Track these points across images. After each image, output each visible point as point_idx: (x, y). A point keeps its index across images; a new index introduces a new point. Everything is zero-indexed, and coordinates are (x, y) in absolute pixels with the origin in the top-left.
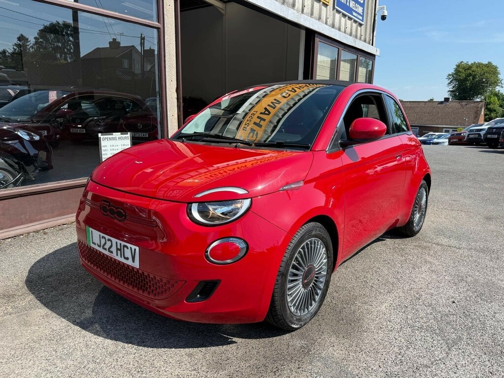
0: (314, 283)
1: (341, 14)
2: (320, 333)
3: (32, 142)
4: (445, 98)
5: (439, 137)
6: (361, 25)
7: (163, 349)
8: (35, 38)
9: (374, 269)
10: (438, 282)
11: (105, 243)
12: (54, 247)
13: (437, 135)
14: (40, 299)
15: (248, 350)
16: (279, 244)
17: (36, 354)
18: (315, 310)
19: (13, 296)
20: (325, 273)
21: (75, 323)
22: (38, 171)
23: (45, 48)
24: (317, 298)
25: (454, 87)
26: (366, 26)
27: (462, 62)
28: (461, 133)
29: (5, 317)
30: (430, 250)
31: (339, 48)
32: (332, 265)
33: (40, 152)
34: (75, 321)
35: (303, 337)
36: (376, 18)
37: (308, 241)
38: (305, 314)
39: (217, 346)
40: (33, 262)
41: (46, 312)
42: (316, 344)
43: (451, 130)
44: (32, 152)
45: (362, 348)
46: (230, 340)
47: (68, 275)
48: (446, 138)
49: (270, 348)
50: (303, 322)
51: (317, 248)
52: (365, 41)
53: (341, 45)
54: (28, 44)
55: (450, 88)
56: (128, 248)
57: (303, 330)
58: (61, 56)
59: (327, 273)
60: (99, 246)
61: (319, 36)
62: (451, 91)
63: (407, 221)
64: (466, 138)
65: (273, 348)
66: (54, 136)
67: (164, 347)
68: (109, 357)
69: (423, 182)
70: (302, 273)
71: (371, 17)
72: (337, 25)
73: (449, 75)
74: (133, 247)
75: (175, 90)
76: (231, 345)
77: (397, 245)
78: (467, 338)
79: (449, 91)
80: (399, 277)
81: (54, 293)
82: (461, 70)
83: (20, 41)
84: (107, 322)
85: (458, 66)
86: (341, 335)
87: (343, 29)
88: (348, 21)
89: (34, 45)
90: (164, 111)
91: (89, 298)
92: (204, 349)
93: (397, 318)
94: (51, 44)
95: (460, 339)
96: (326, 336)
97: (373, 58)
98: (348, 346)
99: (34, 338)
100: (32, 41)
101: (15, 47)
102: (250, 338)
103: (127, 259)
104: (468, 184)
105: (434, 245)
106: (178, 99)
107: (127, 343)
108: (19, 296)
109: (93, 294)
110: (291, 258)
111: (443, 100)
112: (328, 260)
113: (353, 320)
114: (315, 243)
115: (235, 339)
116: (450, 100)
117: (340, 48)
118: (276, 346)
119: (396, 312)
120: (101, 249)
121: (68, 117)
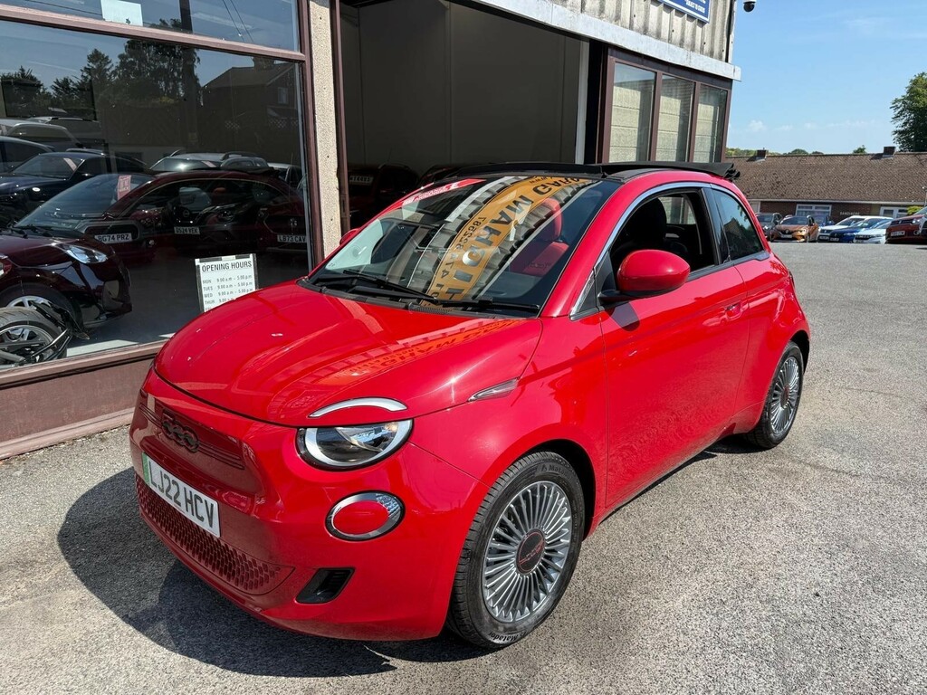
0: (543, 562)
1: (662, 6)
2: (550, 654)
3: (93, 265)
4: (886, 148)
5: (871, 225)
6: (702, 23)
7: (264, 677)
8: (121, 57)
9: (681, 519)
10: (798, 550)
11: (169, 488)
12: (115, 466)
13: (867, 222)
14: (77, 569)
15: (412, 685)
16: (462, 505)
17: (52, 678)
18: (546, 610)
19: (32, 563)
20: (568, 541)
21: (127, 619)
22: (105, 317)
23: (138, 73)
24: (550, 587)
25: (905, 124)
26: (714, 23)
27: (923, 74)
28: (912, 220)
29: (13, 605)
30: (797, 479)
31: (656, 73)
32: (584, 524)
33: (107, 283)
34: (127, 616)
35: (517, 661)
36: (735, 8)
37: (527, 489)
38: (524, 617)
39: (360, 674)
40: (76, 495)
41: (81, 595)
42: (538, 676)
43: (896, 210)
44: (94, 283)
45: (620, 689)
46: (385, 663)
47: (128, 524)
48: (882, 228)
49: (452, 683)
50: (517, 634)
51: (548, 498)
52: (711, 54)
53: (660, 66)
54: (107, 67)
55: (899, 125)
56: (201, 502)
57: (520, 646)
58: (167, 85)
59: (571, 542)
60: (162, 491)
61: (615, 52)
62: (900, 132)
63: (757, 421)
64: (921, 229)
65: (458, 682)
66: (145, 243)
67: (268, 674)
68: (171, 688)
69: (790, 346)
70: (516, 548)
71: (725, 7)
72: (652, 27)
73: (896, 101)
74: (210, 501)
75: (335, 174)
76: (384, 673)
77: (734, 469)
78: (827, 674)
79: (896, 132)
80: (724, 537)
81: (102, 558)
82: (920, 90)
83: (93, 62)
84: (181, 618)
85: (915, 82)
86: (587, 660)
87: (665, 34)
88: (675, 17)
89: (118, 68)
90: (315, 214)
91: (157, 570)
92: (336, 679)
93: (701, 626)
94: (149, 65)
95: (812, 674)
96: (559, 660)
97: (729, 84)
98: (594, 684)
99: (54, 646)
100: (115, 61)
101: (85, 74)
102: (421, 661)
103: (201, 519)
104: (907, 332)
105: (809, 468)
106: (341, 189)
107: (207, 662)
108: (41, 564)
109: (166, 562)
110: (490, 524)
111: (882, 151)
112: (573, 518)
113: (616, 629)
114: (542, 489)
115: (394, 662)
116: (897, 149)
117: (658, 71)
118: (464, 678)
119: (701, 613)
120: (163, 496)
121: (170, 207)
